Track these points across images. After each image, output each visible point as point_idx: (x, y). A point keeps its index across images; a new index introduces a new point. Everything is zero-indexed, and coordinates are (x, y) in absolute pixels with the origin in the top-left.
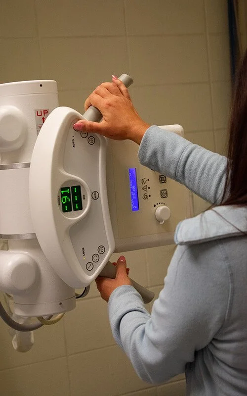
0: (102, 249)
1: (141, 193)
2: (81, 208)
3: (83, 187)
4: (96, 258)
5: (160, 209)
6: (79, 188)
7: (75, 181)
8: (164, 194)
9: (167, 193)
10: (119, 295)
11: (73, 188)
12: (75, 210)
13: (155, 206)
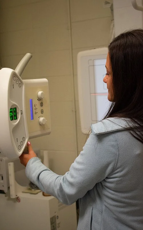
0: (24, 138)
1: (34, 111)
2: (17, 119)
3: (18, 108)
4: (22, 143)
5: (41, 119)
6: (16, 108)
7: (14, 105)
8: (42, 112)
9: (43, 111)
10: (33, 163)
11: (14, 108)
12: (15, 119)
13: (39, 117)
